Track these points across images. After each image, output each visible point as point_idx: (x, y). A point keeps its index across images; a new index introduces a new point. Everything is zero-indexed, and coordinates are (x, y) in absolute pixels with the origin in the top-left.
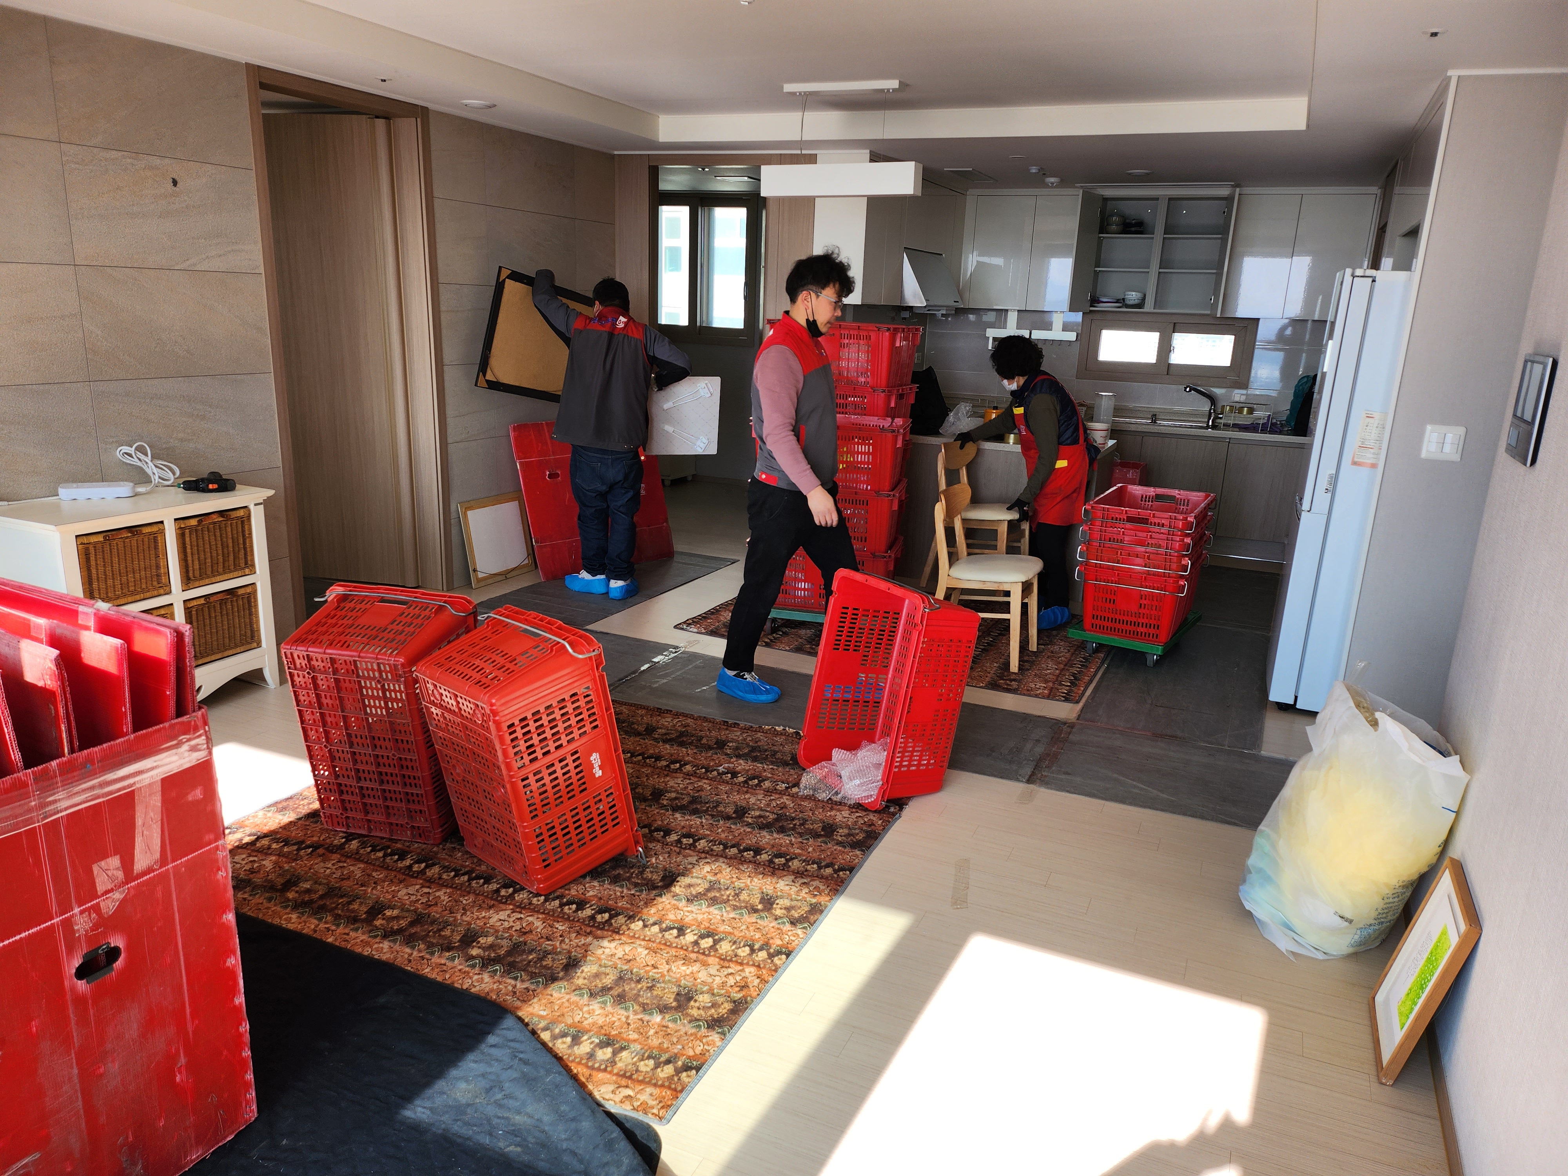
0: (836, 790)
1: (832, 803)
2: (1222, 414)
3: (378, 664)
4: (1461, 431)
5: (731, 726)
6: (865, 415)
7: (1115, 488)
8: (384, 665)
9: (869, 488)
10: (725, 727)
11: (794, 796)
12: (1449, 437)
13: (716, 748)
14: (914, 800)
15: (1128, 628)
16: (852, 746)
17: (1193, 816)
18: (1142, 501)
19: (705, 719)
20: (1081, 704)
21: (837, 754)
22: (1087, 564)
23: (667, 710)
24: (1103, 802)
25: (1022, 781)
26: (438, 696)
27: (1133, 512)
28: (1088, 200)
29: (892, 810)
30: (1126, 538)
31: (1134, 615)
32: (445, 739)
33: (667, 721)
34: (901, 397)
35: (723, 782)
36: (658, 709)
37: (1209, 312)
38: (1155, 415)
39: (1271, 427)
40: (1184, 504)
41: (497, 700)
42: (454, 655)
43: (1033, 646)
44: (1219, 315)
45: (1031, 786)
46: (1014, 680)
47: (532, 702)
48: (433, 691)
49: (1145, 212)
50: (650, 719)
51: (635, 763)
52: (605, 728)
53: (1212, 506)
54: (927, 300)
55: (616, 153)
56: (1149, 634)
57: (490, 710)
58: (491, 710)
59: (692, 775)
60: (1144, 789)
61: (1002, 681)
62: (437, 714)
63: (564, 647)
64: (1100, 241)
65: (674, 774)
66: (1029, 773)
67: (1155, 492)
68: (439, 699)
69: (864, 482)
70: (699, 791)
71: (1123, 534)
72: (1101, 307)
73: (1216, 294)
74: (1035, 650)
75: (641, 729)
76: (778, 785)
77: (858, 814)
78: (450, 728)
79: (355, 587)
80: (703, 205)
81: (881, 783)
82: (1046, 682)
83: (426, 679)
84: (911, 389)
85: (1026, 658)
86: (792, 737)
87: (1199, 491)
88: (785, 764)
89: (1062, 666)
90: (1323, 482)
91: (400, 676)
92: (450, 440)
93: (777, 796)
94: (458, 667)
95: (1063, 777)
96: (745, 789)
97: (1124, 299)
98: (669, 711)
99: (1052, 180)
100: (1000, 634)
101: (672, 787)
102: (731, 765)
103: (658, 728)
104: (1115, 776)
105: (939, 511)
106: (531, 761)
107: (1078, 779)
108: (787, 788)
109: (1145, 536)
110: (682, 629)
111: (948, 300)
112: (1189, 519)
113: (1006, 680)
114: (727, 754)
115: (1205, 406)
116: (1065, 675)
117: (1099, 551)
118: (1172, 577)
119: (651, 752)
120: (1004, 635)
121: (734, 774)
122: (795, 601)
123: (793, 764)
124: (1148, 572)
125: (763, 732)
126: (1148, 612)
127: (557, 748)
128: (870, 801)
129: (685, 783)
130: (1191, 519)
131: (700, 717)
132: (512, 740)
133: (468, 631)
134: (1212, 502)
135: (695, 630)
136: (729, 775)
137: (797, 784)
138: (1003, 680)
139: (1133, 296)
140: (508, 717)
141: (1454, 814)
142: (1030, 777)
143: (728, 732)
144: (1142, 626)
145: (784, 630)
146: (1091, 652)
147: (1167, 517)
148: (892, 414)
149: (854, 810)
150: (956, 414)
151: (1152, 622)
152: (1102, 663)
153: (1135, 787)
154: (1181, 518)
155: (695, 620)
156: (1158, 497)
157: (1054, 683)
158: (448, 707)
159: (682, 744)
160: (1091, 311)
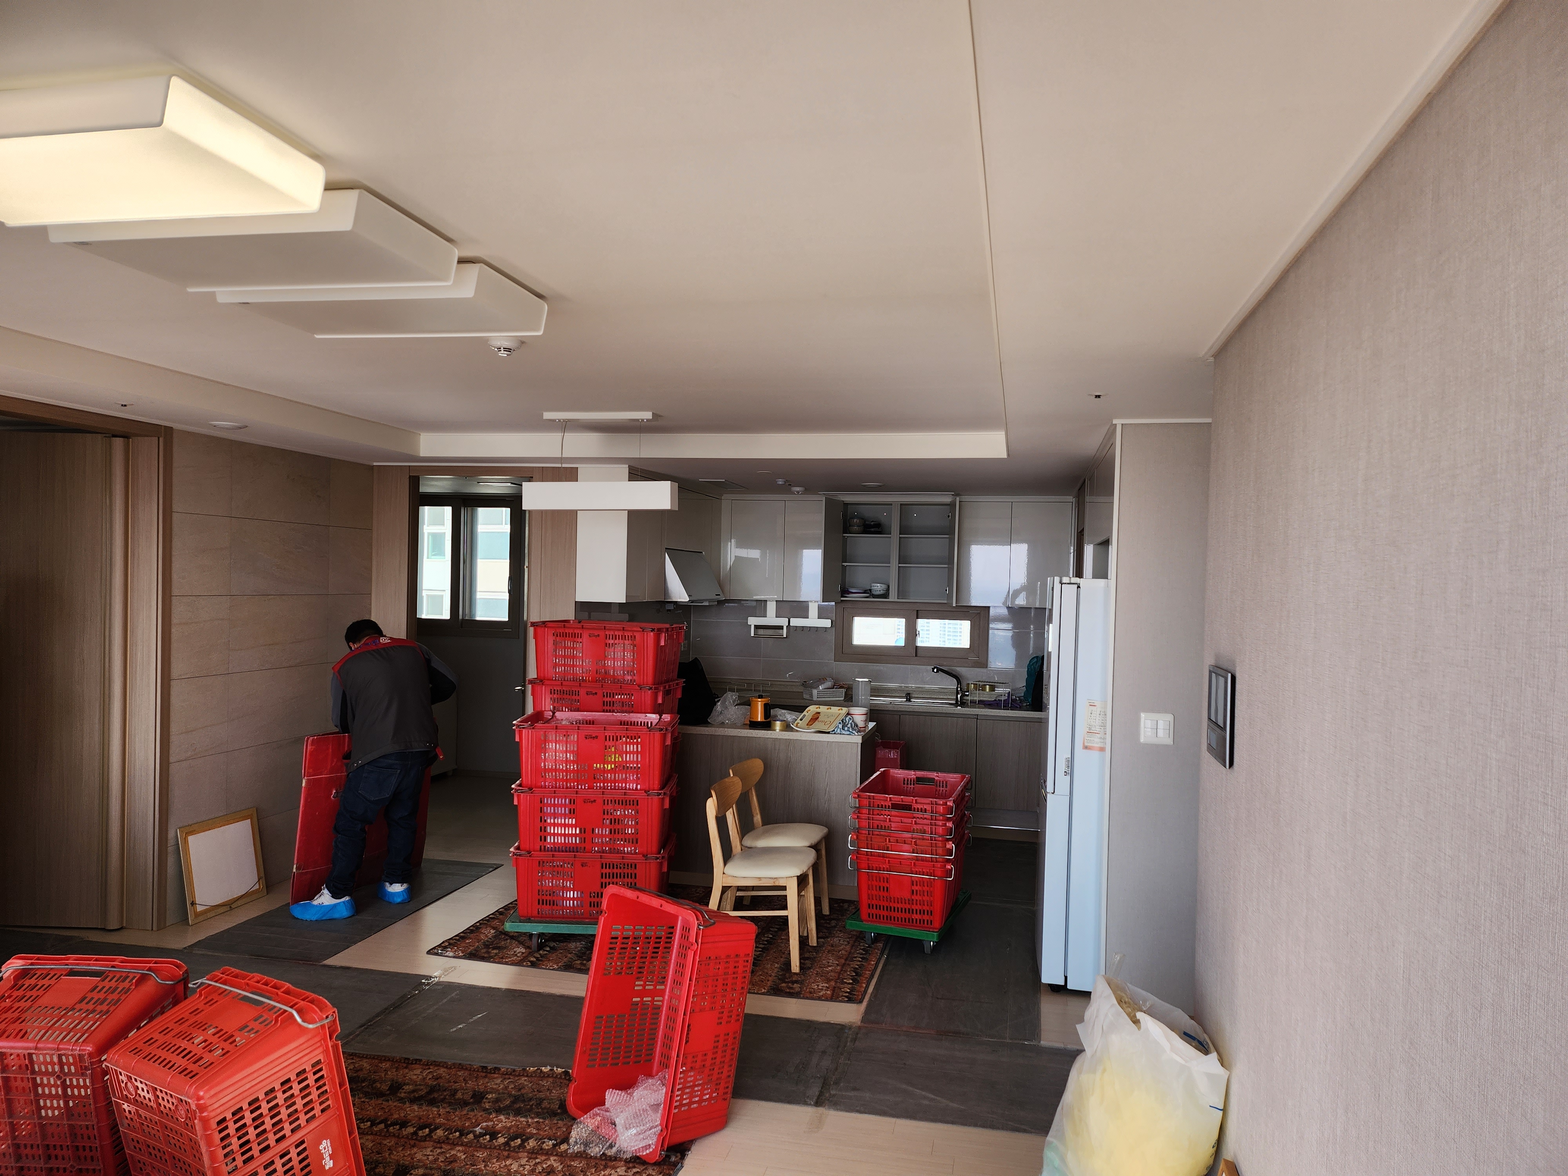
0: (610, 1142)
1: (606, 1159)
2: (968, 692)
3: (60, 1056)
4: (1169, 717)
5: (490, 1073)
6: (632, 712)
7: (878, 773)
8: (67, 1056)
9: (639, 787)
10: (484, 1074)
11: (562, 1156)
12: (1161, 724)
13: (473, 1103)
14: (697, 1144)
15: (903, 915)
16: (627, 1085)
17: (984, 1126)
18: (904, 784)
19: (461, 1067)
20: (865, 1003)
21: (612, 1097)
22: (858, 852)
23: (416, 1060)
24: (893, 1120)
25: (810, 1104)
26: (132, 1090)
27: (897, 799)
28: (830, 505)
29: (673, 1159)
30: (893, 825)
31: (907, 902)
32: (138, 1142)
33: (416, 1074)
34: (667, 693)
35: (480, 1147)
36: (406, 1059)
37: (946, 602)
38: (909, 694)
39: (1011, 703)
40: (943, 785)
41: (206, 1092)
42: (156, 1036)
43: (813, 941)
44: (954, 605)
45: (821, 1110)
46: (796, 982)
47: (249, 1088)
48: (126, 1083)
49: (882, 516)
50: (395, 1073)
51: (376, 1134)
52: (339, 1108)
53: (969, 786)
54: (689, 596)
55: (375, 464)
56: (924, 920)
57: (196, 1105)
58: (198, 1106)
59: (444, 1142)
60: (934, 1099)
61: (783, 985)
62: (130, 1112)
63: (293, 1016)
64: (845, 540)
65: (422, 1143)
66: (817, 1093)
67: (915, 775)
68: (134, 1093)
69: (633, 782)
70: (452, 1162)
71: (890, 821)
72: (850, 597)
73: (950, 585)
74: (815, 945)
75: (384, 1087)
76: (544, 1142)
77: (635, 1170)
78: (145, 1127)
79: (38, 959)
80: (465, 506)
81: (660, 1128)
82: (828, 980)
83: (119, 1070)
84: (677, 684)
85: (807, 955)
86: (561, 1078)
87: (955, 772)
88: (553, 1114)
89: (843, 961)
90: (1062, 766)
91: (86, 1068)
92: (172, 759)
93: (543, 1158)
94: (159, 1052)
95: (852, 1094)
96: (506, 1153)
97: (870, 590)
98: (417, 1061)
99: (798, 489)
100: (779, 929)
101: (419, 1161)
102: (490, 1124)
103: (405, 1084)
104: (904, 1086)
105: (711, 806)
106: (245, 1162)
107: (867, 1095)
108: (554, 1146)
109: (910, 822)
110: (437, 954)
111: (708, 593)
112: (948, 803)
113: (788, 982)
114: (485, 1110)
115: (952, 684)
116: (846, 971)
117: (869, 839)
118: (939, 862)
119: (396, 1116)
120: (784, 930)
121: (494, 1135)
122: (563, 912)
123: (561, 1114)
124: (917, 859)
125: (527, 1076)
126: (921, 899)
127: (278, 1141)
128: (648, 1151)
129: (435, 1154)
130: (950, 804)
131: (454, 1064)
132: (222, 1139)
133: (176, 1003)
134: (967, 783)
135: (451, 954)
136: (488, 1137)
137: (566, 1140)
138: (785, 982)
139: (878, 588)
140: (219, 1111)
141: (1221, 1113)
142: (818, 1098)
143: (487, 1080)
144: (916, 913)
145: (552, 944)
146: (870, 942)
147: (928, 802)
148: (658, 710)
149: (631, 1165)
150: (724, 703)
151: (926, 908)
152: (882, 954)
153: (925, 1098)
154: (941, 803)
155: (451, 941)
156: (919, 780)
157: (836, 982)
158: (144, 1102)
159: (432, 1102)
160: (842, 600)
